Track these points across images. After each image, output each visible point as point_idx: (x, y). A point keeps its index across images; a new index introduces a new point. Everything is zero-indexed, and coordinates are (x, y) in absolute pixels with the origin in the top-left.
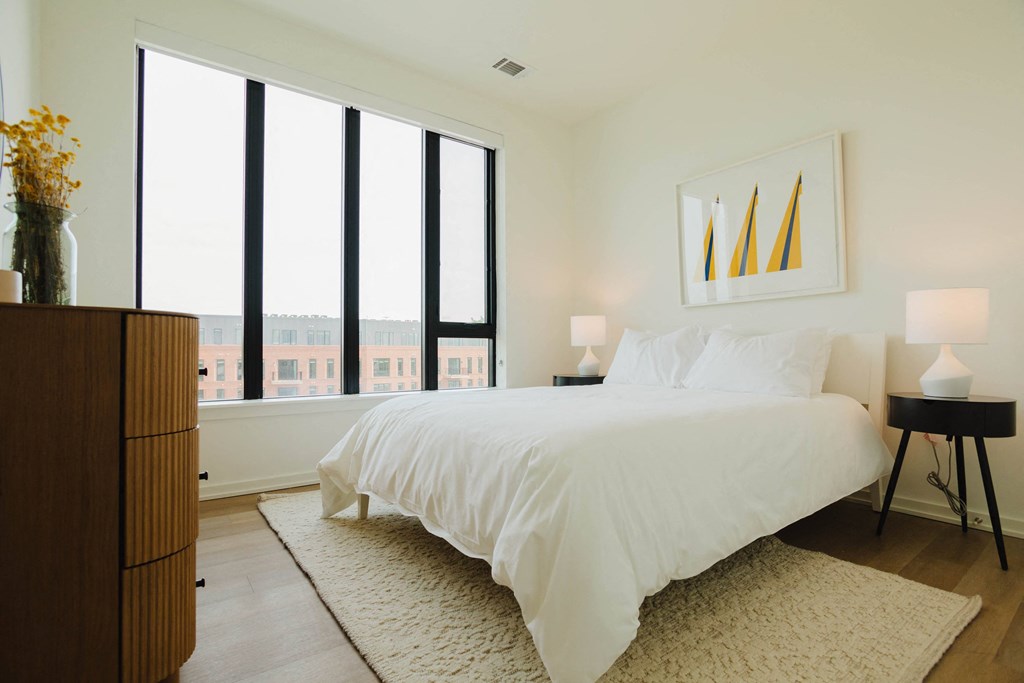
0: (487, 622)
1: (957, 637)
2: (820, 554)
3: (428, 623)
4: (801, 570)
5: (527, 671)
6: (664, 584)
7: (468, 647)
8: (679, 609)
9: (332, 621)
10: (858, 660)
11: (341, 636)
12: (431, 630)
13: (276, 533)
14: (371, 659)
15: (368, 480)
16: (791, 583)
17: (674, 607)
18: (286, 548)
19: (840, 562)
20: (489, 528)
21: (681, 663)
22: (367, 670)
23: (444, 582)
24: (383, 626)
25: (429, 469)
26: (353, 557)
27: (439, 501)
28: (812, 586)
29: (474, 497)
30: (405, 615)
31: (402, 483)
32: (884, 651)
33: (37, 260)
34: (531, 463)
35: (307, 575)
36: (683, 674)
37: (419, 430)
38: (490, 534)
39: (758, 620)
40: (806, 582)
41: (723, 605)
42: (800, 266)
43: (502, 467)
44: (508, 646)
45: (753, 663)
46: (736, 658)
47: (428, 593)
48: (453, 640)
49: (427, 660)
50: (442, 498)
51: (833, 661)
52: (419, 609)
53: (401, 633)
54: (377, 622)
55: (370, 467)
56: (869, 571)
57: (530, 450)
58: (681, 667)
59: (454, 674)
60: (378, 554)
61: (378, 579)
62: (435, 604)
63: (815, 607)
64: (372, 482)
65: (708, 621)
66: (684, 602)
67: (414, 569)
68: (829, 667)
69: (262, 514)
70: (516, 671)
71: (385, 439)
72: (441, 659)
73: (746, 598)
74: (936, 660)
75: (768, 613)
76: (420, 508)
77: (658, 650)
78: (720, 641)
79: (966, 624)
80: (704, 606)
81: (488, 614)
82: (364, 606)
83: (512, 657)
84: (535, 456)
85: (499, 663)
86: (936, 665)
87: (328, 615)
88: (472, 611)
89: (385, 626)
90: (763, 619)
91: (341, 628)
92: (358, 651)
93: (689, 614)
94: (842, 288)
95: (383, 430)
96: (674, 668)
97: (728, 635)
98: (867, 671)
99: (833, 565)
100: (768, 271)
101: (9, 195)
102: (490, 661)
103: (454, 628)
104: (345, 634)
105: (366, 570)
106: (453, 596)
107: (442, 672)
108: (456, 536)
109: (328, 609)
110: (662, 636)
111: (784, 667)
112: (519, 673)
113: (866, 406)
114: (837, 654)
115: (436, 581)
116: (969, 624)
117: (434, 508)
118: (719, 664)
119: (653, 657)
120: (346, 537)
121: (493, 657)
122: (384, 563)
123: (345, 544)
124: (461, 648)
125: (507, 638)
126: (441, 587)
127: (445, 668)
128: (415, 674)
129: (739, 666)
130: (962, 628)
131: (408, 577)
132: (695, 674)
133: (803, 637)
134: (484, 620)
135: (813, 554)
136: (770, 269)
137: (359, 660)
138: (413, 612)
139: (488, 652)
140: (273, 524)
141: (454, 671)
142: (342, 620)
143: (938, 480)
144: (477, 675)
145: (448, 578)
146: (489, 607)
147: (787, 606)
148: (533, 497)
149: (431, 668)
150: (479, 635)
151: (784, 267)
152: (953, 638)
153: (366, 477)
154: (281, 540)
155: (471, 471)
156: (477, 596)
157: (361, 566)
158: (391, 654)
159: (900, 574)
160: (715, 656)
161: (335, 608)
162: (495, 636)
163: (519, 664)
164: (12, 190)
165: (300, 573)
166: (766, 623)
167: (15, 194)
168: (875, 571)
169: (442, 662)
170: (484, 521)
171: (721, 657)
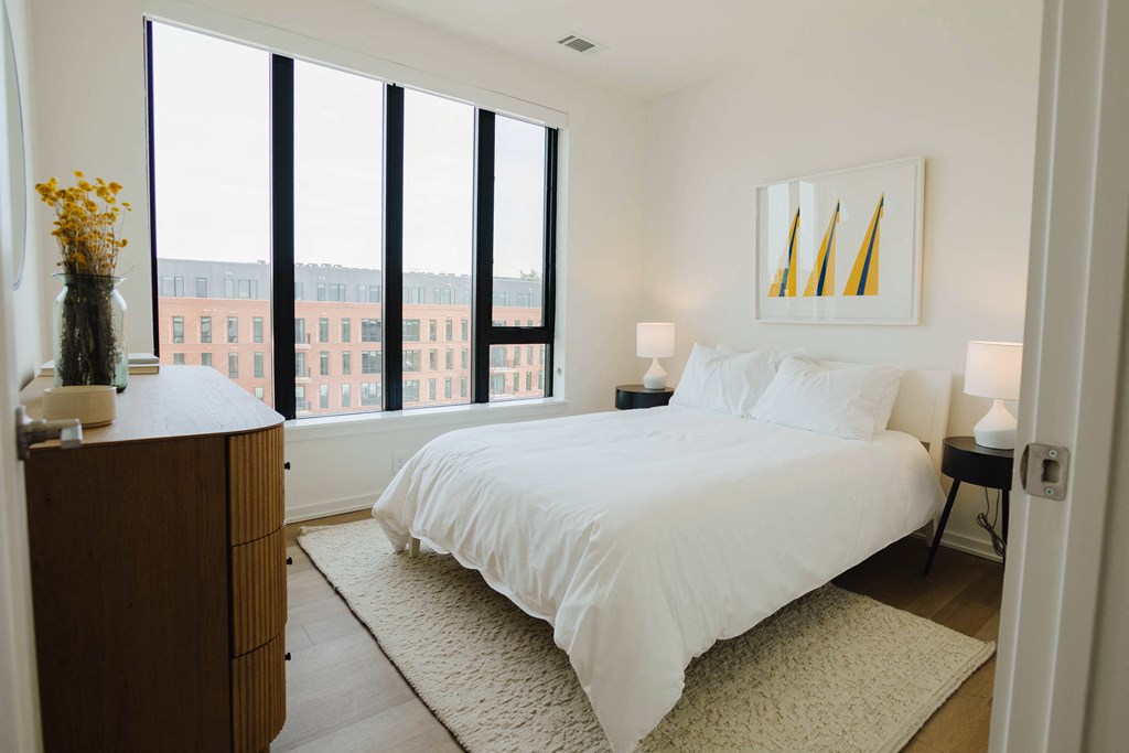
0: (547, 675)
1: (963, 683)
2: (866, 598)
3: (490, 677)
4: (845, 616)
5: (584, 723)
6: (709, 646)
7: (530, 700)
8: (726, 658)
9: (397, 674)
10: (874, 707)
11: (408, 691)
12: (495, 683)
13: (324, 576)
14: (441, 715)
15: (424, 525)
16: (833, 628)
17: (722, 656)
18: (337, 592)
19: (883, 606)
20: (551, 593)
21: (722, 711)
22: (439, 725)
23: (505, 632)
24: (448, 681)
25: (491, 525)
26: (410, 604)
27: (501, 558)
28: (851, 633)
29: (537, 562)
30: (467, 668)
31: (461, 535)
32: (898, 697)
33: (90, 331)
34: (592, 539)
35: (364, 625)
36: (722, 723)
37: (480, 482)
38: (553, 598)
39: (796, 669)
40: (846, 627)
41: (766, 653)
42: (875, 293)
43: (564, 536)
44: (567, 698)
45: (784, 712)
46: (770, 707)
47: (489, 644)
48: (516, 694)
49: (493, 714)
50: (505, 556)
51: (853, 708)
52: (481, 661)
53: (466, 687)
54: (441, 677)
55: (426, 510)
56: (905, 615)
57: (592, 524)
58: (721, 716)
59: (518, 727)
60: (435, 600)
61: (437, 629)
62: (496, 656)
63: (848, 655)
64: (428, 527)
65: (750, 671)
66: (731, 651)
67: (474, 616)
68: (849, 714)
69: (304, 551)
70: (574, 723)
71: (443, 484)
72: (506, 712)
73: (789, 646)
74: (940, 704)
75: (806, 661)
76: (481, 562)
77: (703, 701)
78: (759, 690)
79: (975, 669)
80: (749, 655)
81: (548, 666)
82: (428, 659)
83: (571, 709)
84: (595, 532)
85: (560, 715)
86: (939, 709)
87: (393, 669)
88: (533, 663)
89: (450, 680)
90: (800, 667)
91: (409, 684)
92: (427, 707)
93: (734, 664)
94: (915, 321)
95: (439, 473)
96: (714, 717)
97: (766, 684)
98: (879, 716)
99: (874, 610)
100: (844, 294)
101: (59, 264)
102: (551, 713)
103: (515, 681)
104: (413, 689)
105: (425, 618)
106: (513, 648)
107: (507, 726)
108: (518, 594)
109: (392, 663)
110: (707, 685)
111: (810, 715)
112: (577, 725)
113: (926, 445)
114: (858, 701)
115: (496, 630)
116: (978, 669)
117: (495, 564)
118: (754, 713)
119: (697, 706)
120: (399, 580)
121: (553, 710)
122: (442, 611)
123: (398, 589)
124: (524, 701)
125: (566, 691)
126: (501, 637)
127: (510, 721)
128: (483, 728)
129: (771, 714)
130: (970, 673)
131: (468, 627)
132: (732, 723)
133: (832, 685)
134: (545, 672)
135: (859, 598)
136: (847, 293)
137: (430, 716)
138: (477, 665)
139: (549, 704)
140: (319, 564)
141: (519, 723)
142: (408, 675)
143: (985, 521)
144: (539, 728)
145: (508, 627)
146: (548, 658)
147: (824, 653)
148: (594, 571)
149: (498, 722)
150: (540, 688)
151: (861, 291)
152: (960, 683)
153: (422, 522)
154: (330, 584)
155: (533, 535)
156: (537, 646)
157: (419, 614)
158: (460, 708)
159: (932, 620)
160: (752, 705)
161: (398, 662)
162: (554, 688)
163: (577, 716)
164: (62, 259)
165: (357, 623)
166: (802, 672)
167: (65, 263)
168: (911, 615)
169: (507, 715)
170: (546, 586)
171: (757, 706)
